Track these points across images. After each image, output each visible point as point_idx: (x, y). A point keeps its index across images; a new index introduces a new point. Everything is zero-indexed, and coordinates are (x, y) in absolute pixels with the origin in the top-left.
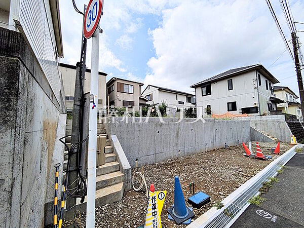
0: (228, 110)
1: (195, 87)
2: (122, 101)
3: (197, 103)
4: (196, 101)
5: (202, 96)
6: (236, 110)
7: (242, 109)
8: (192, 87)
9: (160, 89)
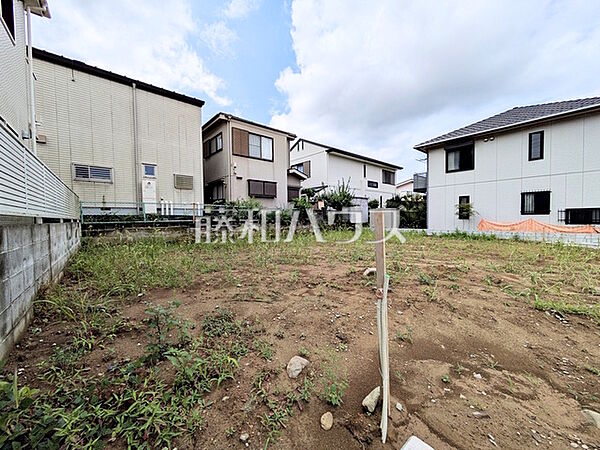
0: (523, 213)
1: (427, 149)
2: (245, 180)
3: (430, 190)
4: (426, 184)
5: (447, 172)
6: (547, 212)
7: (567, 211)
8: (418, 149)
9: (330, 151)
